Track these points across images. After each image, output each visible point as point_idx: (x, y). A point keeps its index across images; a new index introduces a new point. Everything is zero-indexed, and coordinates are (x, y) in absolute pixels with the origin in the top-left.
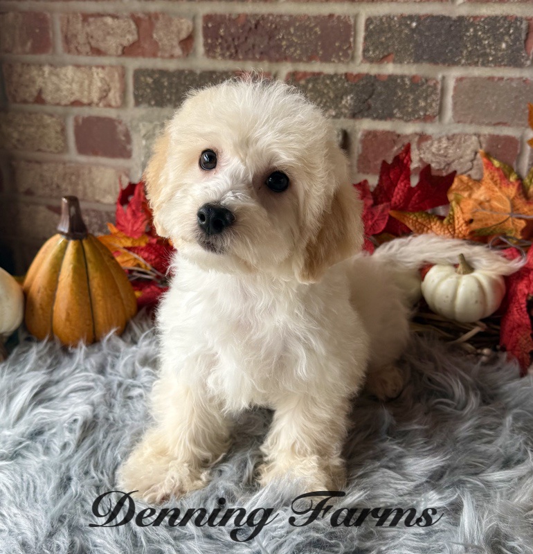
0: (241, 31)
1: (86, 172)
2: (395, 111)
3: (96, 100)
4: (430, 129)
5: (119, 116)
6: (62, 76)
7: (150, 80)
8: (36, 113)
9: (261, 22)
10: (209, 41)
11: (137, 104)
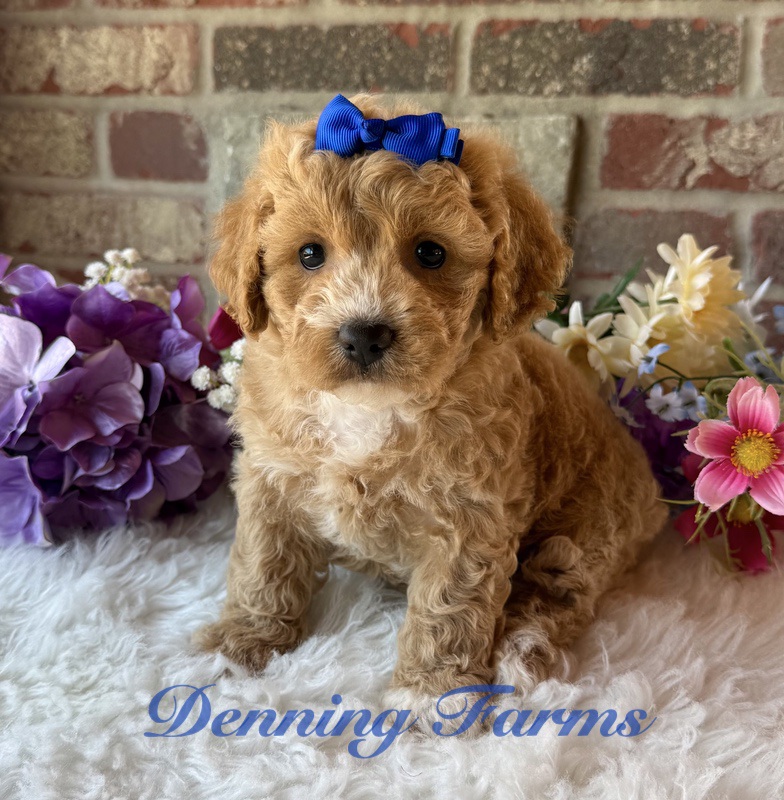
1: (128, 207)
3: (147, 82)
4: (725, 107)
5: (186, 109)
6: (90, 45)
7: (241, 46)
8: (43, 110)
11: (219, 86)
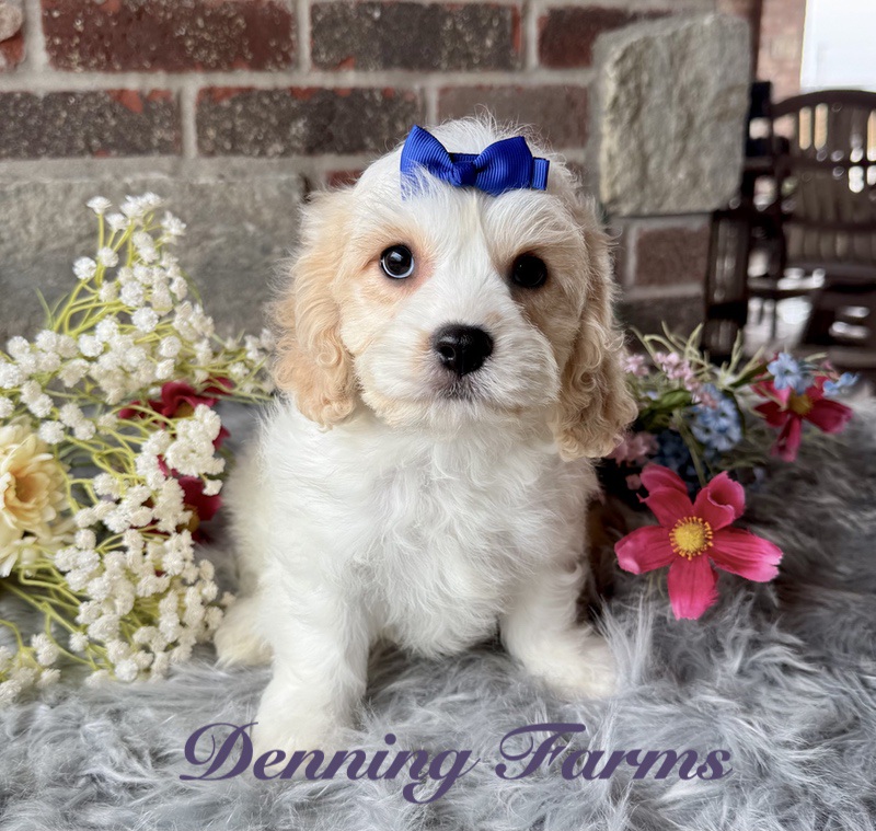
0: (114, 24)
2: (368, 141)
9: (148, 9)
10: (58, 41)
